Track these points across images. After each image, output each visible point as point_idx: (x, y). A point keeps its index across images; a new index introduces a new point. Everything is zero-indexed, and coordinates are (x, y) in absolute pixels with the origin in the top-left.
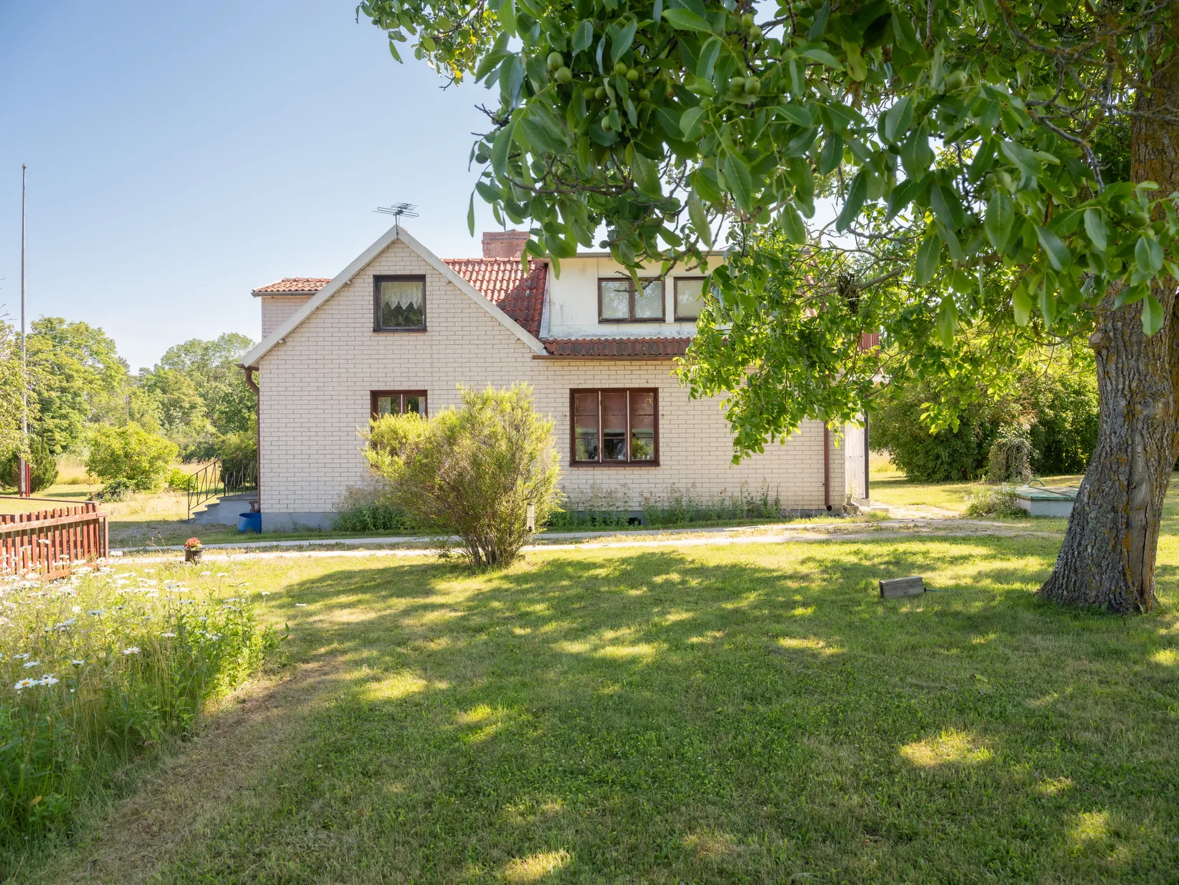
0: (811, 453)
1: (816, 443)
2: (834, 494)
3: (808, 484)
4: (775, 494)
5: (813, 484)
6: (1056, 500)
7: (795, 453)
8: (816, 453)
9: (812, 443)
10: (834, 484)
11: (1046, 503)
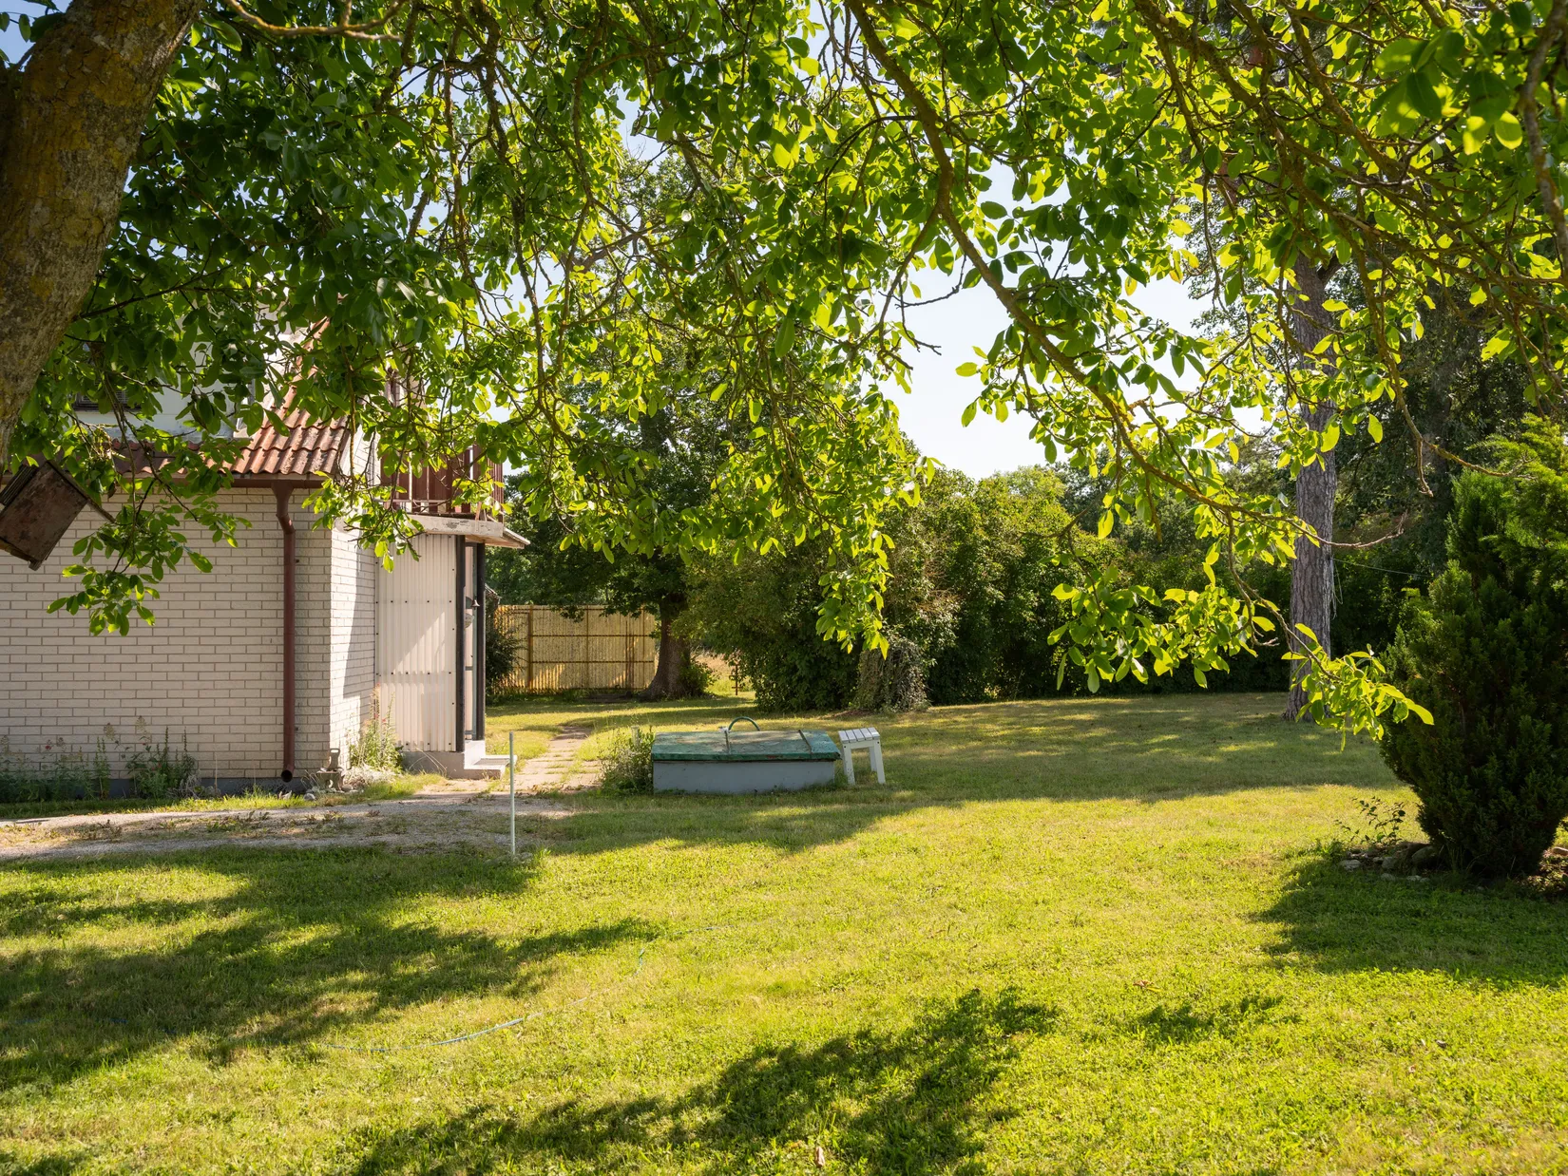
0: (262, 667)
1: (273, 649)
2: (304, 746)
3: (257, 729)
4: (181, 747)
5: (266, 729)
6: (700, 760)
7: (230, 667)
8: (272, 667)
9: (264, 649)
10: (307, 728)
11: (682, 765)
